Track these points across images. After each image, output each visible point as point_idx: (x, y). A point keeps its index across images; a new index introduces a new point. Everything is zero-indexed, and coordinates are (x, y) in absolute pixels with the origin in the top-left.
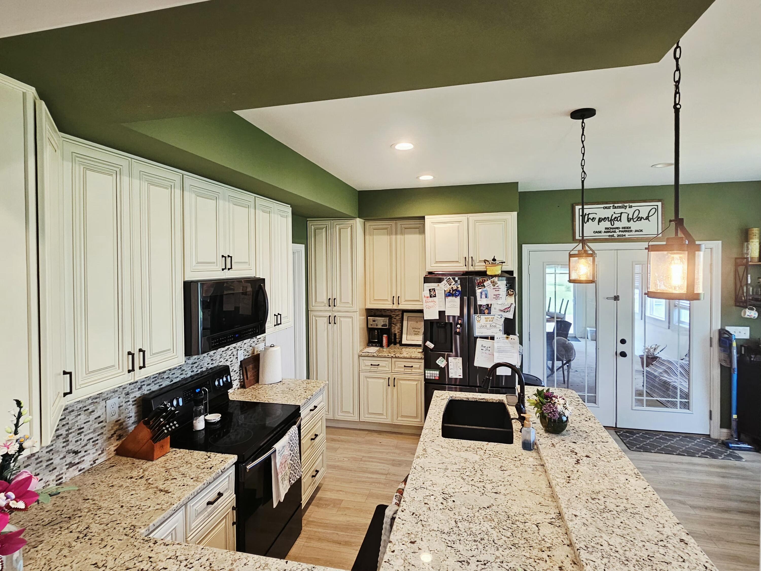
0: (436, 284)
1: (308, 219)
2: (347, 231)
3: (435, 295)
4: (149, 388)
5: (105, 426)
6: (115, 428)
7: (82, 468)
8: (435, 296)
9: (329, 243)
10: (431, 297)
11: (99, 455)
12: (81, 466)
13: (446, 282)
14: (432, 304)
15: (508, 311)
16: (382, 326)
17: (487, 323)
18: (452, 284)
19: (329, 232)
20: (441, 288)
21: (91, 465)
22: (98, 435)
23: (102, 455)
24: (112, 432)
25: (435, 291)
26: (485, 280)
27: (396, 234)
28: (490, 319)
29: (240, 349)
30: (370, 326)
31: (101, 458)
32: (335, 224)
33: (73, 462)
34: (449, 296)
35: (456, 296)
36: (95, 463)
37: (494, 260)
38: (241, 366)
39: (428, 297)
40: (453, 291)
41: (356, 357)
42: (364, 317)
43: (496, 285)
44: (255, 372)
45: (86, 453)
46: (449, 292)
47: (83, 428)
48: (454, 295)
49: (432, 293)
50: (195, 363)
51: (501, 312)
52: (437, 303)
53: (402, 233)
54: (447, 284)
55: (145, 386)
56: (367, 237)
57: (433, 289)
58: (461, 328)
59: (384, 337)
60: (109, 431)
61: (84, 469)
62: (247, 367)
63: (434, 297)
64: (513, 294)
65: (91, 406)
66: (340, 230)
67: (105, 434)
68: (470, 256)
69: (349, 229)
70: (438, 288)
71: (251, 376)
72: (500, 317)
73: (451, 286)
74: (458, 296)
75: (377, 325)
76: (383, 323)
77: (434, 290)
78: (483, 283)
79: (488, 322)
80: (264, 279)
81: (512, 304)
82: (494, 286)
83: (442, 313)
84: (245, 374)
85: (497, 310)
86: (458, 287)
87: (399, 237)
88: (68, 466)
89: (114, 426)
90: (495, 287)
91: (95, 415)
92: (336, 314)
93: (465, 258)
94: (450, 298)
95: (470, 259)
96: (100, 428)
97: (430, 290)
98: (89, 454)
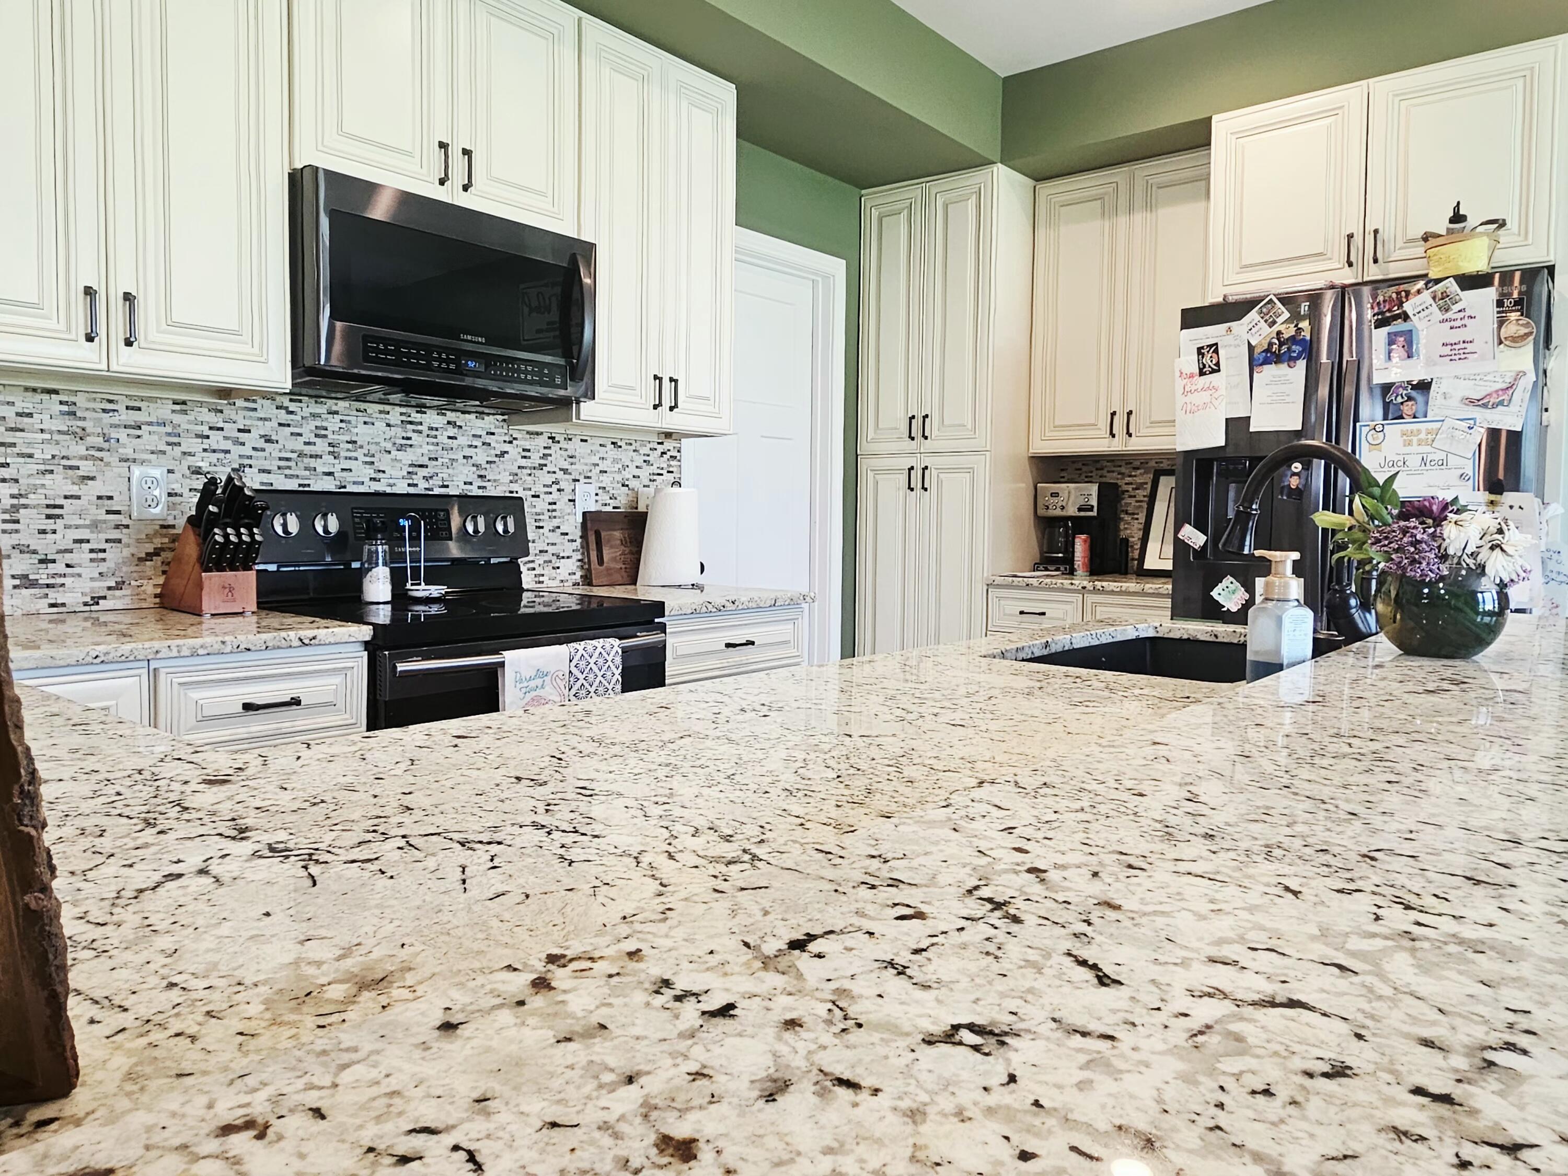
0: (1221, 328)
1: (863, 192)
2: (967, 206)
3: (1218, 364)
4: (265, 478)
5: (127, 527)
6: (158, 542)
7: (59, 601)
8: (1216, 370)
9: (915, 249)
10: (1202, 373)
11: (109, 588)
12: (55, 596)
13: (1258, 318)
14: (1205, 396)
15: (1501, 403)
16: (1080, 510)
17: (1408, 450)
18: (1280, 320)
19: (917, 218)
20: (1236, 337)
21: (86, 604)
22: (107, 541)
23: (118, 593)
24: (150, 548)
25: (1216, 351)
26: (1408, 293)
27: (1131, 210)
28: (1423, 436)
29: (582, 480)
30: (1041, 512)
31: (114, 597)
32: (933, 192)
33: (31, 577)
34: (1266, 362)
35: (1291, 360)
36: (98, 604)
37: (1457, 218)
38: (584, 525)
39: (1192, 376)
40: (1281, 344)
41: (980, 588)
42: (1023, 485)
43: (1456, 308)
44: (631, 553)
45: (69, 570)
46: (1268, 350)
47: (61, 507)
48: (1286, 357)
49: (1207, 360)
50: (421, 466)
51: (1471, 408)
52: (1222, 391)
53: (1150, 205)
54: (1262, 323)
55: (255, 470)
56: (1041, 232)
57: (1210, 346)
58: (1304, 474)
59: (1077, 540)
60: (138, 541)
61: (63, 605)
62: (603, 534)
63: (1213, 371)
64: (1531, 333)
65: (86, 462)
66: (946, 207)
67: (128, 546)
68: (1370, 228)
69: (973, 201)
70: (1229, 339)
71: (614, 559)
72: (1465, 425)
73: (1276, 328)
74: (1297, 358)
75: (1063, 508)
76: (1081, 501)
77: (1215, 348)
78: (1401, 305)
79: (1415, 448)
80: (592, 246)
81: (1520, 375)
82: (1447, 310)
83: (1237, 426)
84: (593, 546)
85: (1455, 401)
86: (1299, 330)
87: (1138, 217)
88: (17, 582)
89: (156, 533)
90: (1449, 315)
91: (96, 488)
92: (927, 461)
93: (1350, 236)
94: (1270, 371)
95: (1370, 239)
96: (113, 524)
97: (1199, 350)
98: (79, 575)
